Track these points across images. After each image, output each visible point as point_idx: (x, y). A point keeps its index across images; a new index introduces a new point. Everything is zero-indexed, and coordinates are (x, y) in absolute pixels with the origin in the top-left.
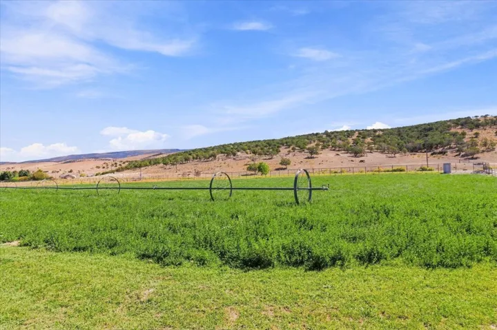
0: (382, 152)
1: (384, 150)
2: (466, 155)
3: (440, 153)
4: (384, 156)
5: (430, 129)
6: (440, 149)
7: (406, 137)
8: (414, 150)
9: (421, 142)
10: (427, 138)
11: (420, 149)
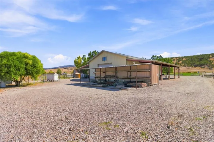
0: (185, 67)
1: (186, 66)
2: (210, 68)
3: (203, 67)
4: (186, 68)
5: (203, 59)
6: (204, 66)
7: (194, 61)
8: (196, 66)
9: (198, 63)
10: (200, 62)
11: (198, 65)
